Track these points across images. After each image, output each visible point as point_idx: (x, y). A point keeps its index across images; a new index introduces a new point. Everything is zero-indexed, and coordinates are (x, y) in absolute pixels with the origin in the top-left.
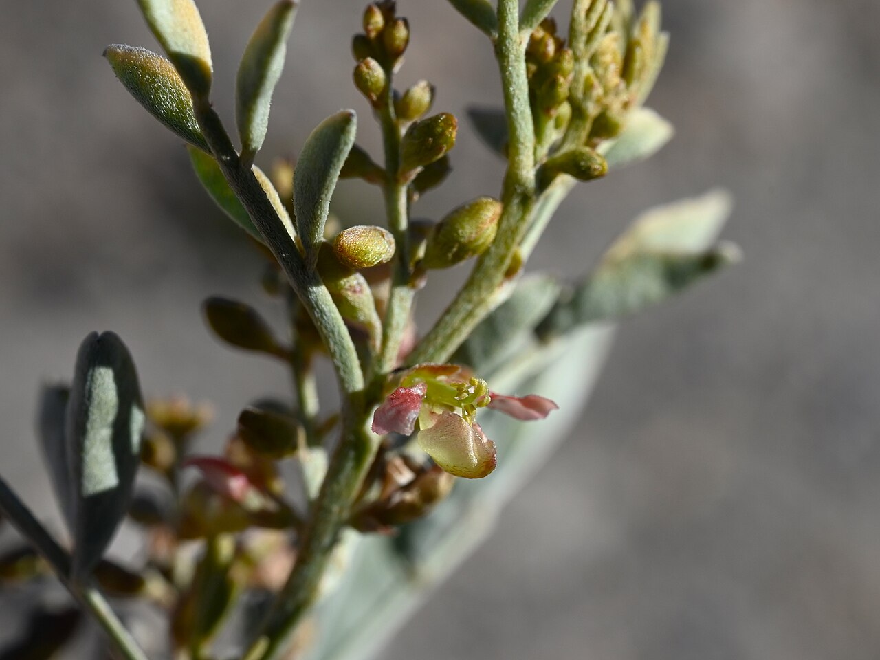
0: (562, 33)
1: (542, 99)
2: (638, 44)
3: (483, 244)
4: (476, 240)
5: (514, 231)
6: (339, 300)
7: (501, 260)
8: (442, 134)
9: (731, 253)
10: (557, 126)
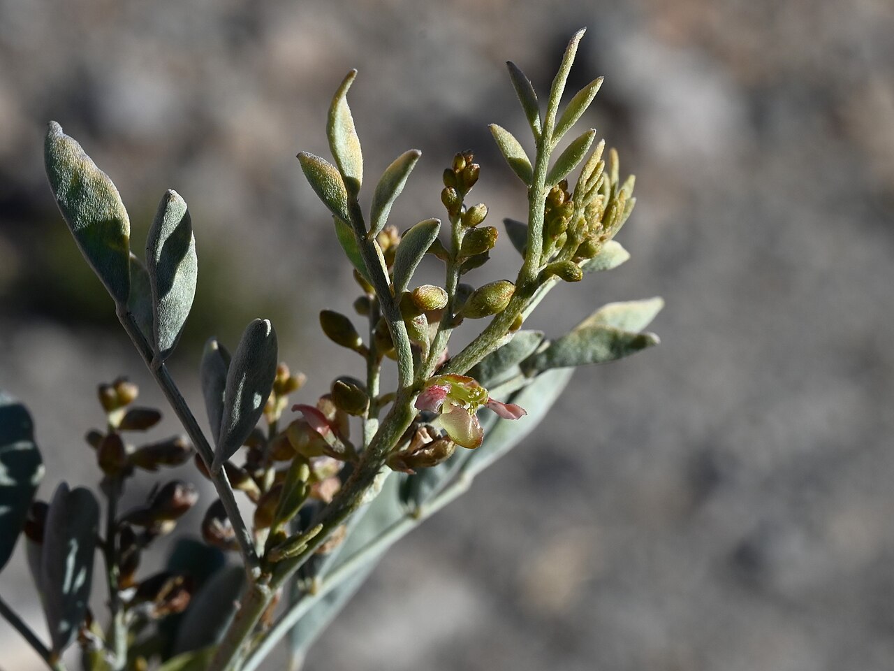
0: (571, 190)
1: (550, 230)
2: (616, 204)
3: (500, 308)
4: (496, 305)
5: (520, 304)
6: (409, 327)
7: (509, 320)
8: (488, 239)
9: (655, 338)
10: (557, 246)
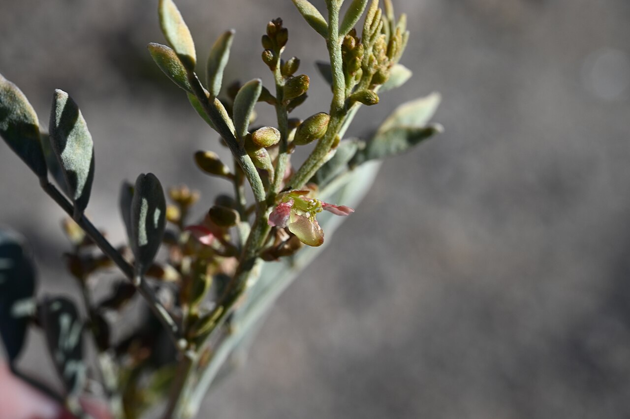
0: (359, 35)
1: (348, 68)
2: (395, 40)
3: (321, 134)
4: (318, 133)
5: (335, 128)
6: (255, 160)
7: (329, 141)
8: (302, 85)
9: (439, 128)
10: (356, 79)
